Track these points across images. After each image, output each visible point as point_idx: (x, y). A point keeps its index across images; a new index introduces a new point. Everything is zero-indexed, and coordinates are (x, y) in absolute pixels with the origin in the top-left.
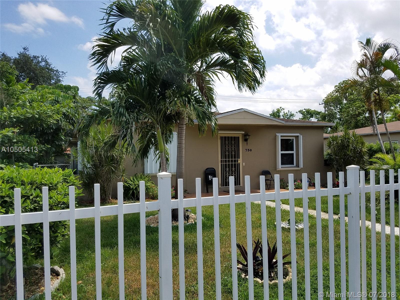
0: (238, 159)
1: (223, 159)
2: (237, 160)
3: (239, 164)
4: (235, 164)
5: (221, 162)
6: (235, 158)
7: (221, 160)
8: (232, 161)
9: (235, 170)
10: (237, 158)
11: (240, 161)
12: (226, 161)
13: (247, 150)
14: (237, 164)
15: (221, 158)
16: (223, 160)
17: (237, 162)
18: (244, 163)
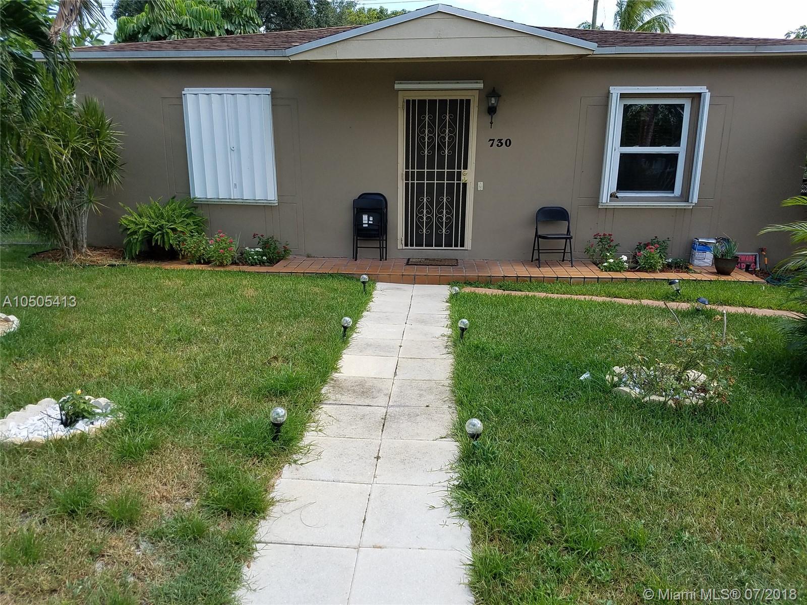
0: (462, 170)
1: (413, 168)
2: (459, 174)
3: (465, 185)
4: (450, 186)
5: (407, 179)
6: (451, 166)
7: (407, 173)
8: (441, 176)
9: (451, 203)
10: (459, 168)
11: (468, 176)
12: (421, 176)
13: (496, 143)
14: (458, 185)
15: (407, 167)
16: (413, 173)
17: (459, 179)
18: (481, 184)
